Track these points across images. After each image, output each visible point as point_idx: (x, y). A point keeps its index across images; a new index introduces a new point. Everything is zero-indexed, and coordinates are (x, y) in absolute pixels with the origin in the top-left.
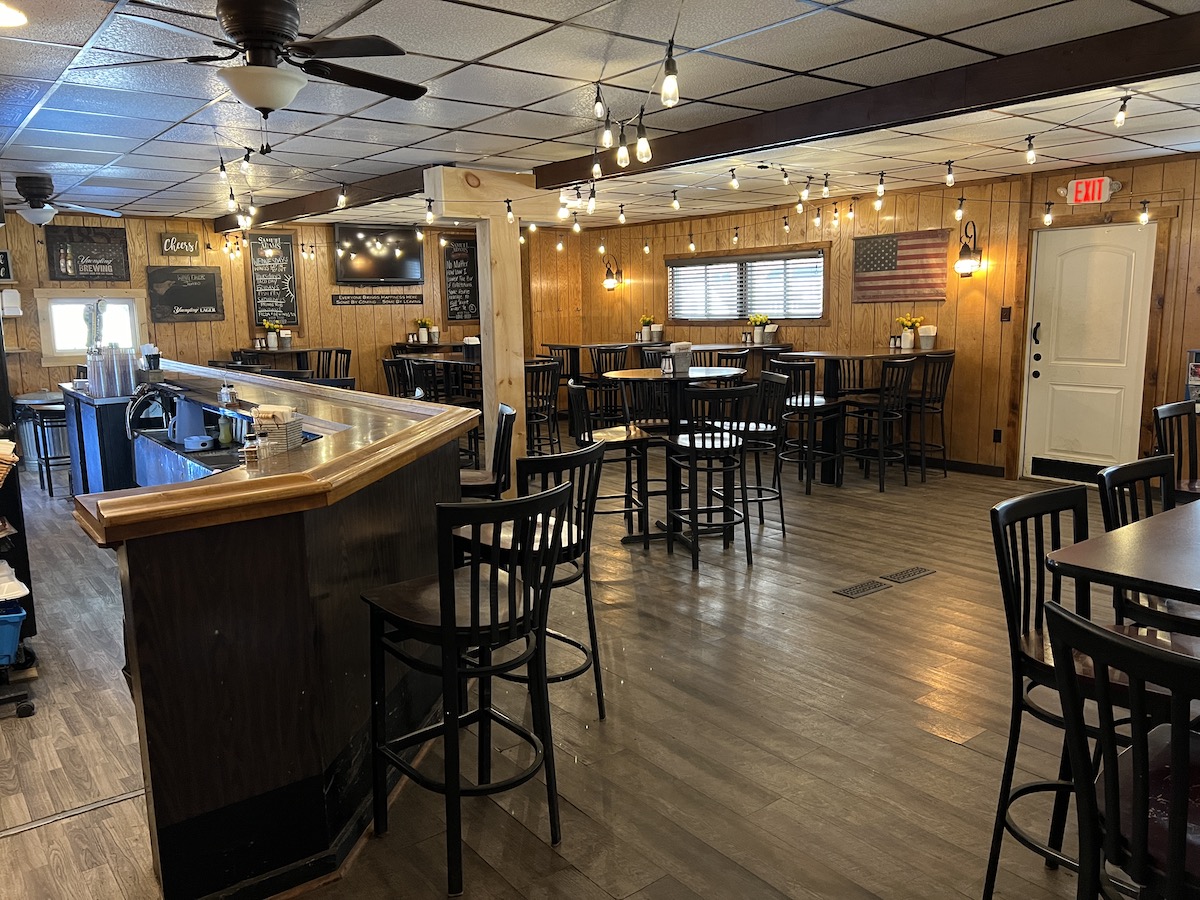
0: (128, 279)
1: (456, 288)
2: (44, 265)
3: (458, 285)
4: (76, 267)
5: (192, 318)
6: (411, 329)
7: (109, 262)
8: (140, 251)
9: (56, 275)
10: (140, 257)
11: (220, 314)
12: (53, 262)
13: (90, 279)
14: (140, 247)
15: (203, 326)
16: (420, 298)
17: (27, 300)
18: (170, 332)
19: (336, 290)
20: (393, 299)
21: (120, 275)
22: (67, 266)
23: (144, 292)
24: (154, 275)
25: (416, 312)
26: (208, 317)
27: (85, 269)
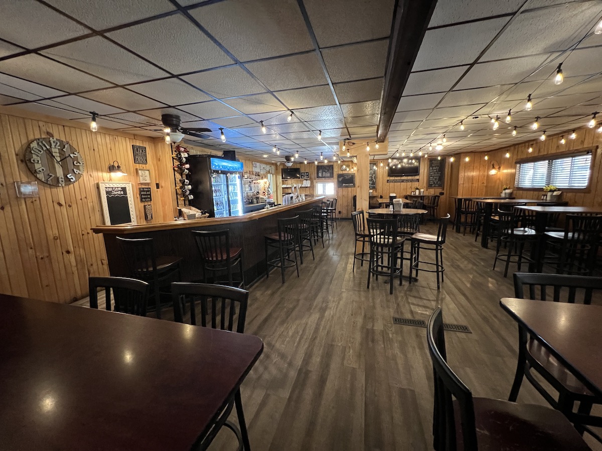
0: (333, 177)
1: (433, 176)
2: (316, 174)
3: (434, 175)
4: (322, 175)
5: (347, 187)
6: (413, 190)
7: (329, 173)
8: (336, 171)
9: (318, 177)
11: (354, 186)
12: (318, 174)
13: (324, 177)
14: (336, 169)
15: (350, 189)
16: (418, 180)
17: (312, 183)
18: (341, 190)
19: (388, 178)
20: (407, 181)
21: (332, 176)
22: (320, 175)
23: (336, 180)
24: (339, 176)
25: (416, 184)
26: (351, 187)
27: (324, 175)
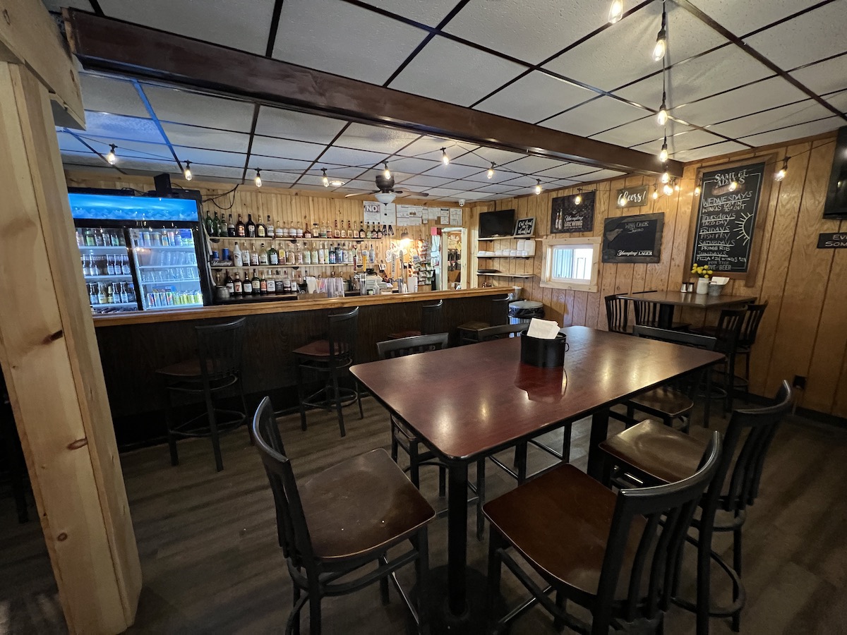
0: (591, 229)
2: (549, 224)
4: (563, 224)
5: (630, 261)
7: (581, 218)
9: (554, 231)
10: (603, 212)
11: (657, 258)
12: (553, 222)
14: (604, 204)
15: (640, 268)
17: (538, 246)
21: (587, 227)
22: (559, 225)
23: (599, 239)
26: (646, 261)
27: (567, 225)
